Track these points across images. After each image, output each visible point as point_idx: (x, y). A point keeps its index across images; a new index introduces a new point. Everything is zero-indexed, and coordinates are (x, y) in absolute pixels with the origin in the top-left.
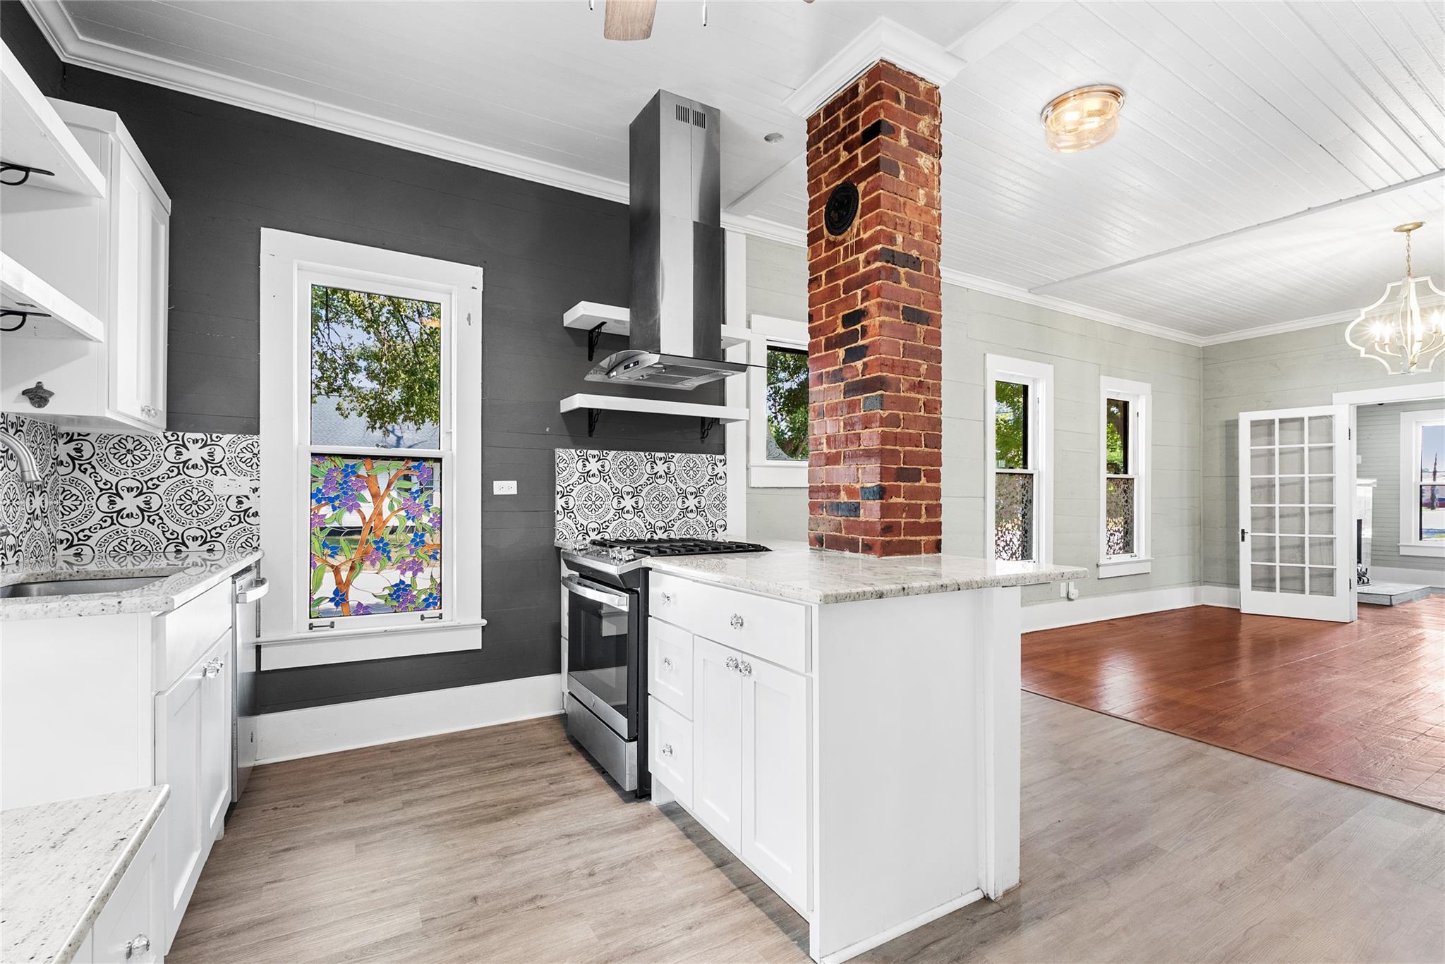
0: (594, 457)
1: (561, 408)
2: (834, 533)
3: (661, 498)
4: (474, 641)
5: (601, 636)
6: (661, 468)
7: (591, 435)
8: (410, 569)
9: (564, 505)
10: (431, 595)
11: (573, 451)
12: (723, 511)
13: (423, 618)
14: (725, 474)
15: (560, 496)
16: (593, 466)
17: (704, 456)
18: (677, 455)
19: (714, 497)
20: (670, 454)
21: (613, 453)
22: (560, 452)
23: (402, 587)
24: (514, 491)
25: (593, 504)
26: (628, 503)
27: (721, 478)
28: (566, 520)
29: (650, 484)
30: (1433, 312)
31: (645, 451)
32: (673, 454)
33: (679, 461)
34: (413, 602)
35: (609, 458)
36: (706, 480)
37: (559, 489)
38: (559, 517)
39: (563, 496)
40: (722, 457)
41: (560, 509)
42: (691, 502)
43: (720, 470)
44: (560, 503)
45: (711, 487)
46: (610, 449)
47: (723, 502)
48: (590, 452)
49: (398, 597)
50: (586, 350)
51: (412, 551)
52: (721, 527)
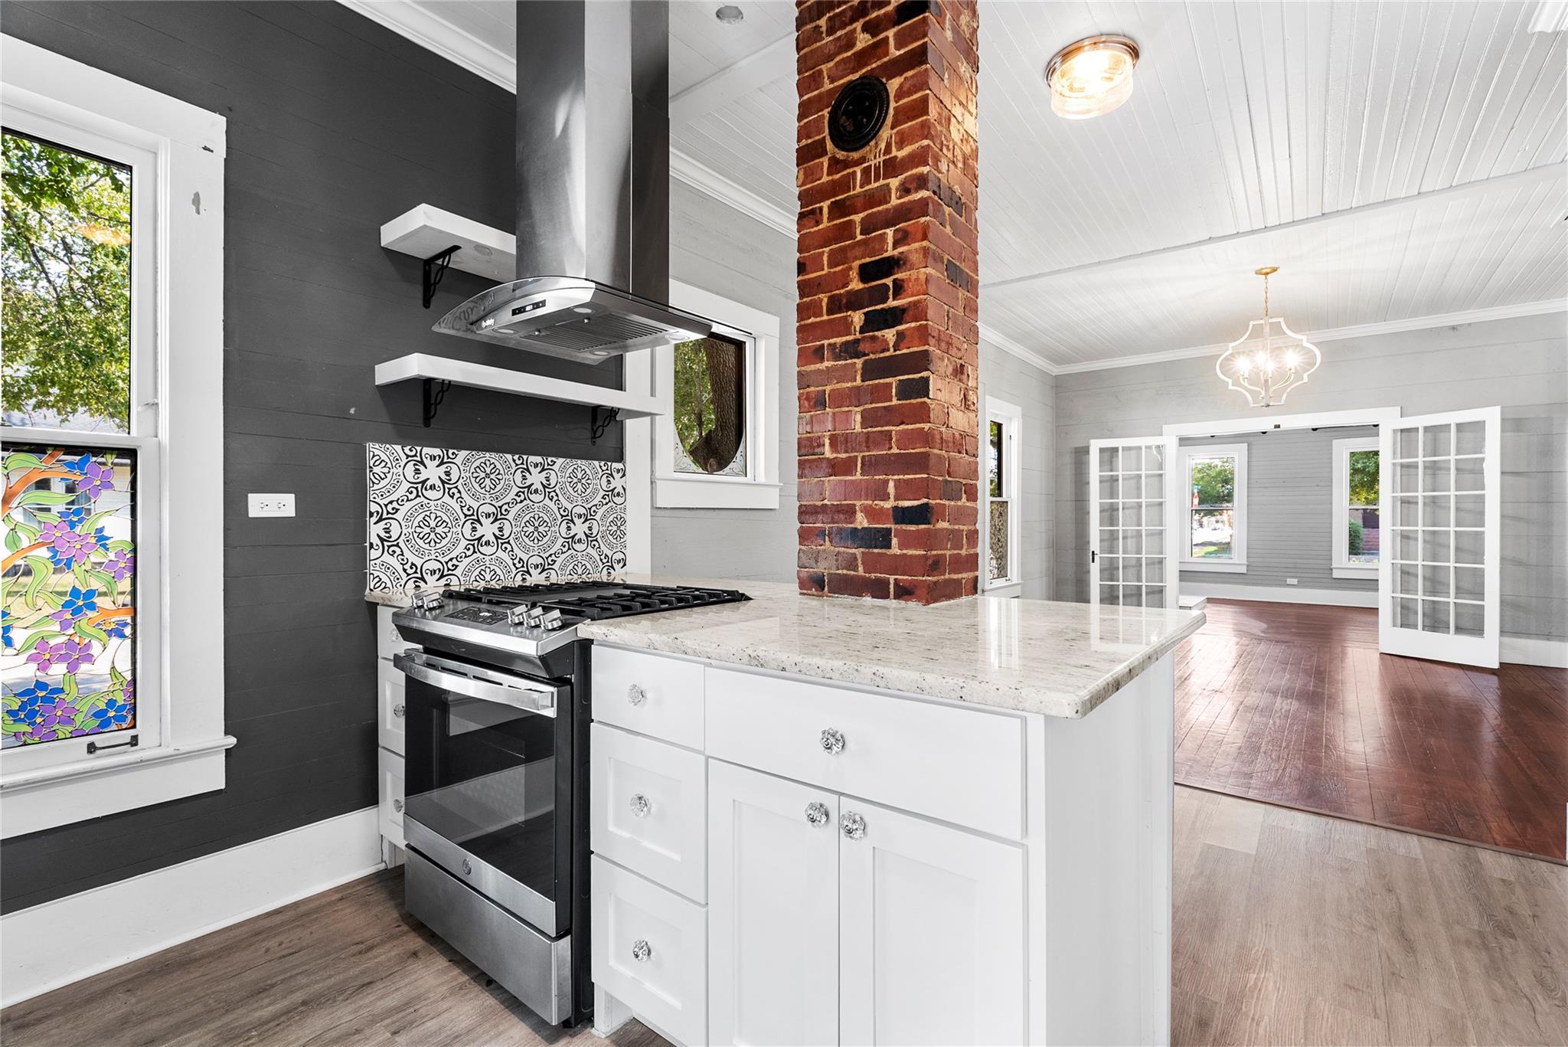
0: (433, 458)
1: (376, 381)
2: (845, 572)
3: (536, 523)
4: (211, 777)
5: (448, 735)
6: (536, 478)
7: (427, 422)
8: (61, 659)
9: (383, 534)
10: (111, 703)
11: (398, 448)
12: (622, 540)
13: (92, 748)
14: (624, 489)
15: (374, 519)
16: (432, 472)
17: (596, 463)
18: (560, 461)
19: (609, 520)
20: (550, 459)
21: (464, 453)
22: (374, 449)
23: (42, 694)
24: (290, 511)
25: (431, 532)
26: (488, 530)
27: (618, 494)
28: (386, 557)
29: (521, 502)
30: (1288, 350)
31: (513, 453)
32: (554, 459)
33: (563, 469)
34: (70, 721)
35: (458, 460)
36: (599, 498)
37: (374, 508)
38: (374, 554)
39: (380, 520)
40: (619, 466)
41: (376, 541)
42: (579, 529)
43: (617, 483)
44: (375, 530)
45: (605, 507)
46: (460, 448)
47: (622, 528)
48: (426, 450)
49: (32, 715)
50: (418, 292)
51: (65, 625)
52: (619, 562)
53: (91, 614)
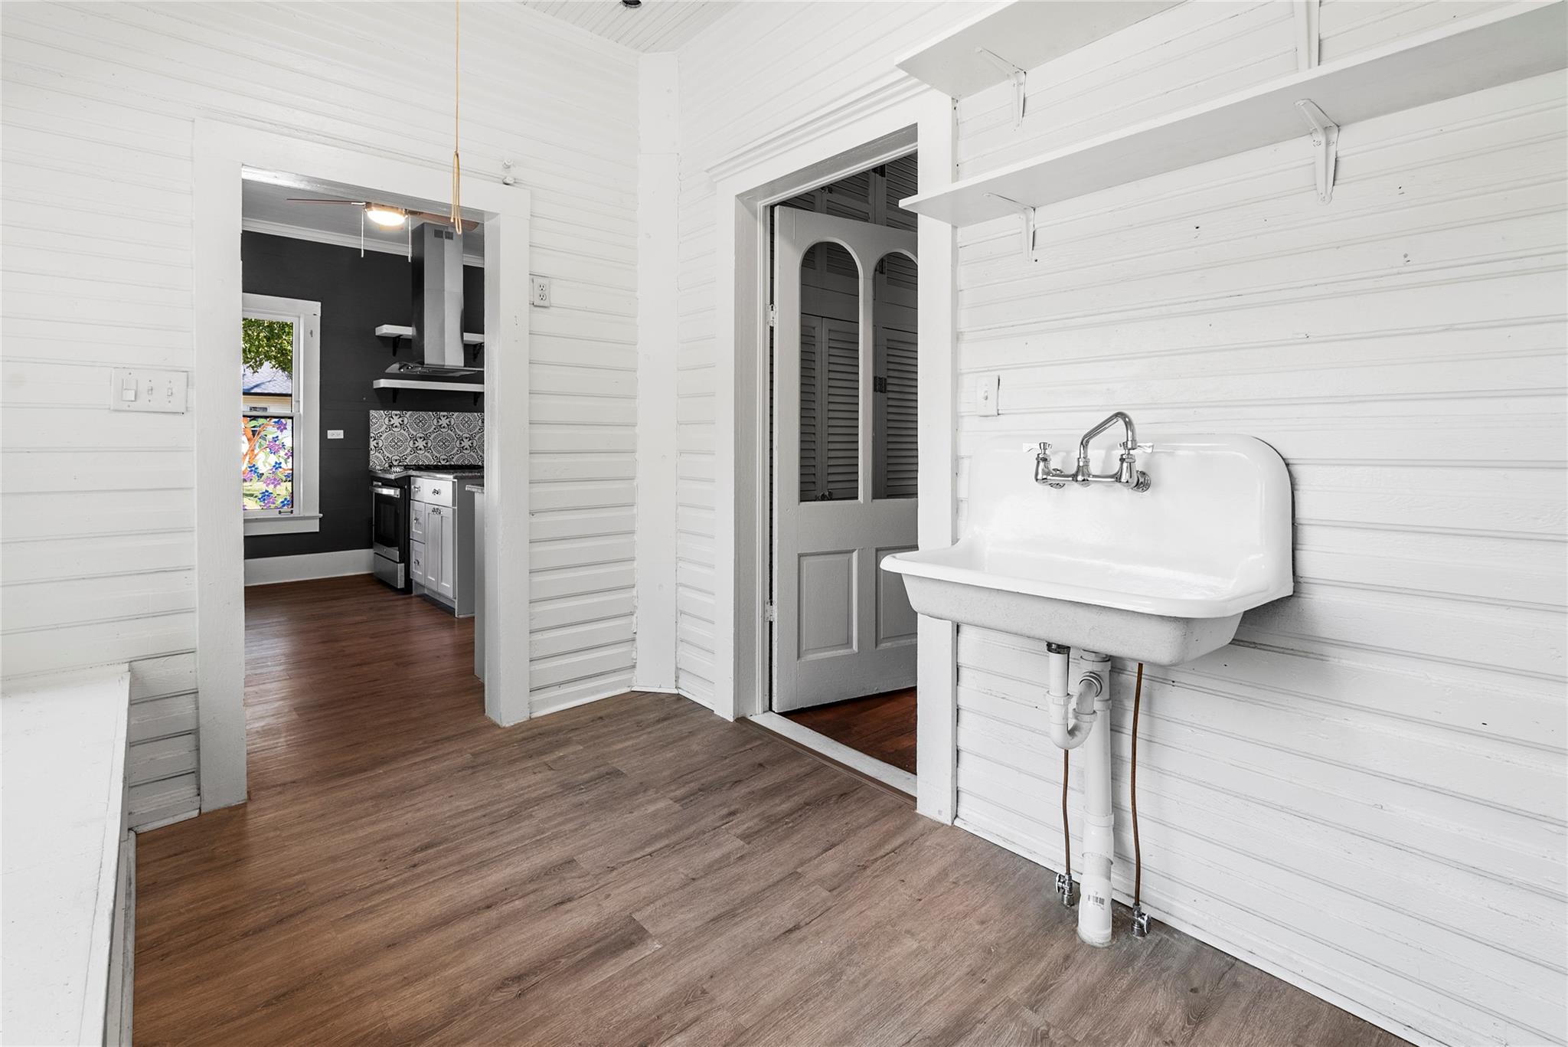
0: (396, 415)
1: (373, 388)
3: (444, 441)
4: (314, 527)
6: (444, 422)
7: (394, 401)
8: (273, 483)
9: (376, 445)
10: (286, 499)
11: (382, 412)
13: (280, 512)
15: (373, 439)
16: (396, 421)
17: (475, 414)
18: (456, 414)
20: (451, 413)
21: (410, 412)
22: (372, 413)
23: (267, 494)
24: (342, 437)
25: (396, 444)
26: (421, 444)
28: (377, 454)
29: (437, 432)
31: (432, 411)
33: (457, 417)
34: (274, 503)
35: (407, 416)
37: (372, 435)
38: (372, 452)
39: (375, 439)
41: (373, 448)
42: (466, 443)
43: (479, 422)
44: (373, 444)
45: (481, 434)
46: (408, 410)
48: (393, 412)
49: (264, 500)
50: (391, 350)
53: (280, 470)
